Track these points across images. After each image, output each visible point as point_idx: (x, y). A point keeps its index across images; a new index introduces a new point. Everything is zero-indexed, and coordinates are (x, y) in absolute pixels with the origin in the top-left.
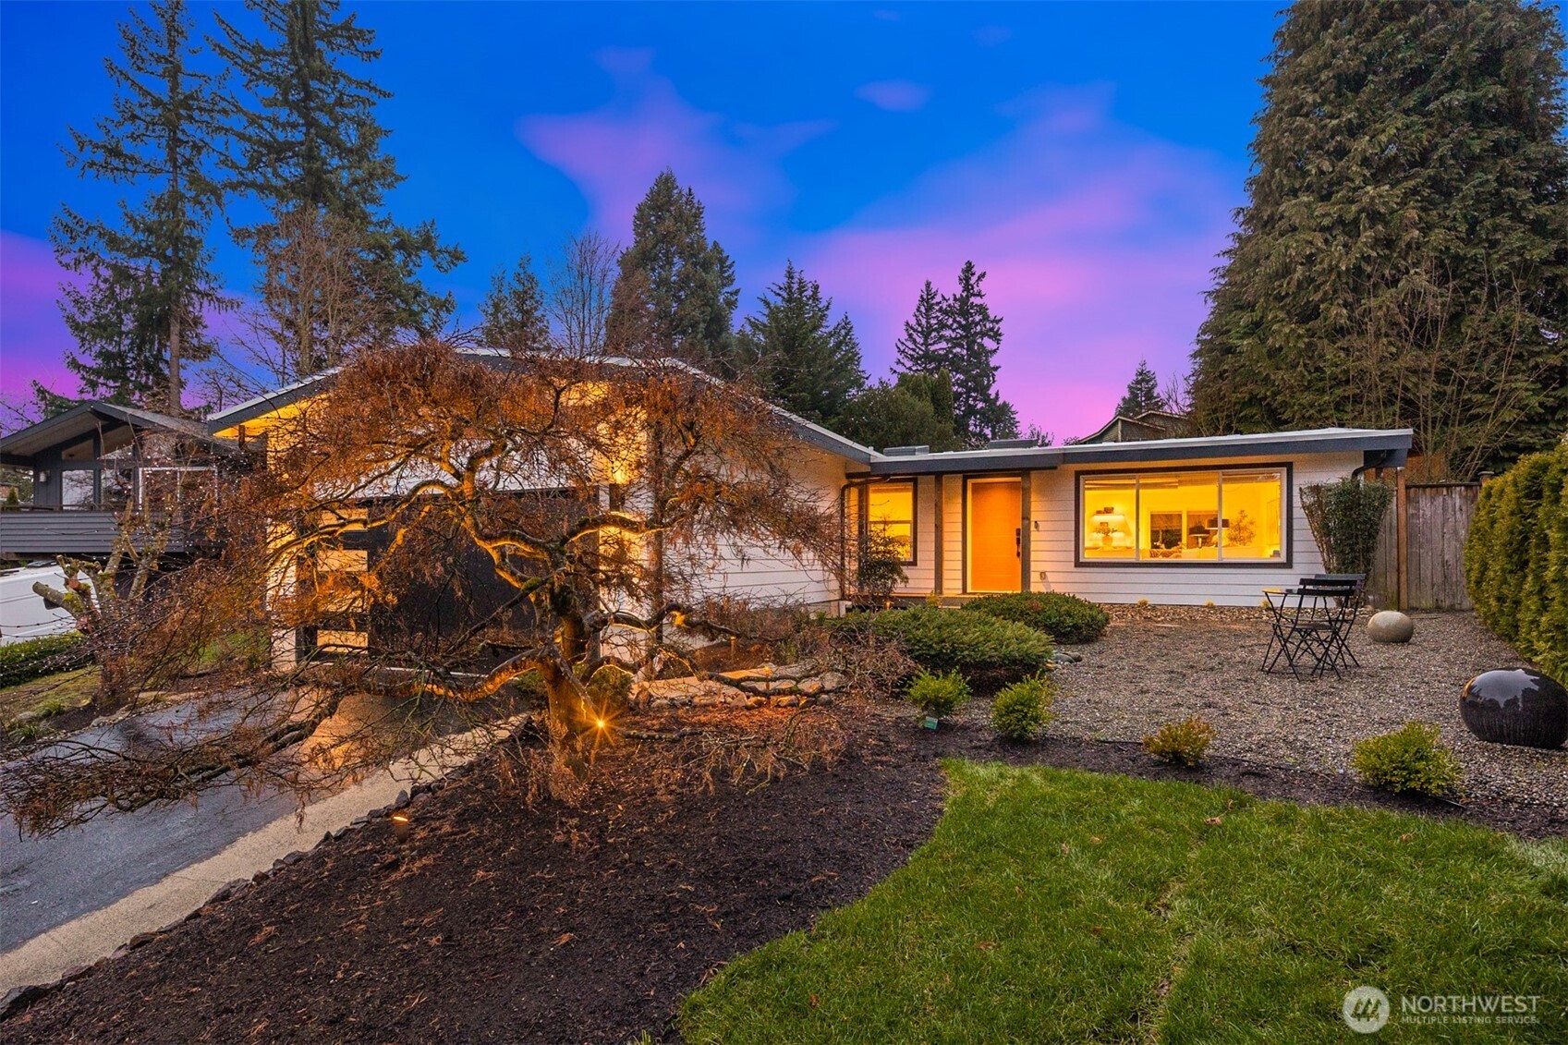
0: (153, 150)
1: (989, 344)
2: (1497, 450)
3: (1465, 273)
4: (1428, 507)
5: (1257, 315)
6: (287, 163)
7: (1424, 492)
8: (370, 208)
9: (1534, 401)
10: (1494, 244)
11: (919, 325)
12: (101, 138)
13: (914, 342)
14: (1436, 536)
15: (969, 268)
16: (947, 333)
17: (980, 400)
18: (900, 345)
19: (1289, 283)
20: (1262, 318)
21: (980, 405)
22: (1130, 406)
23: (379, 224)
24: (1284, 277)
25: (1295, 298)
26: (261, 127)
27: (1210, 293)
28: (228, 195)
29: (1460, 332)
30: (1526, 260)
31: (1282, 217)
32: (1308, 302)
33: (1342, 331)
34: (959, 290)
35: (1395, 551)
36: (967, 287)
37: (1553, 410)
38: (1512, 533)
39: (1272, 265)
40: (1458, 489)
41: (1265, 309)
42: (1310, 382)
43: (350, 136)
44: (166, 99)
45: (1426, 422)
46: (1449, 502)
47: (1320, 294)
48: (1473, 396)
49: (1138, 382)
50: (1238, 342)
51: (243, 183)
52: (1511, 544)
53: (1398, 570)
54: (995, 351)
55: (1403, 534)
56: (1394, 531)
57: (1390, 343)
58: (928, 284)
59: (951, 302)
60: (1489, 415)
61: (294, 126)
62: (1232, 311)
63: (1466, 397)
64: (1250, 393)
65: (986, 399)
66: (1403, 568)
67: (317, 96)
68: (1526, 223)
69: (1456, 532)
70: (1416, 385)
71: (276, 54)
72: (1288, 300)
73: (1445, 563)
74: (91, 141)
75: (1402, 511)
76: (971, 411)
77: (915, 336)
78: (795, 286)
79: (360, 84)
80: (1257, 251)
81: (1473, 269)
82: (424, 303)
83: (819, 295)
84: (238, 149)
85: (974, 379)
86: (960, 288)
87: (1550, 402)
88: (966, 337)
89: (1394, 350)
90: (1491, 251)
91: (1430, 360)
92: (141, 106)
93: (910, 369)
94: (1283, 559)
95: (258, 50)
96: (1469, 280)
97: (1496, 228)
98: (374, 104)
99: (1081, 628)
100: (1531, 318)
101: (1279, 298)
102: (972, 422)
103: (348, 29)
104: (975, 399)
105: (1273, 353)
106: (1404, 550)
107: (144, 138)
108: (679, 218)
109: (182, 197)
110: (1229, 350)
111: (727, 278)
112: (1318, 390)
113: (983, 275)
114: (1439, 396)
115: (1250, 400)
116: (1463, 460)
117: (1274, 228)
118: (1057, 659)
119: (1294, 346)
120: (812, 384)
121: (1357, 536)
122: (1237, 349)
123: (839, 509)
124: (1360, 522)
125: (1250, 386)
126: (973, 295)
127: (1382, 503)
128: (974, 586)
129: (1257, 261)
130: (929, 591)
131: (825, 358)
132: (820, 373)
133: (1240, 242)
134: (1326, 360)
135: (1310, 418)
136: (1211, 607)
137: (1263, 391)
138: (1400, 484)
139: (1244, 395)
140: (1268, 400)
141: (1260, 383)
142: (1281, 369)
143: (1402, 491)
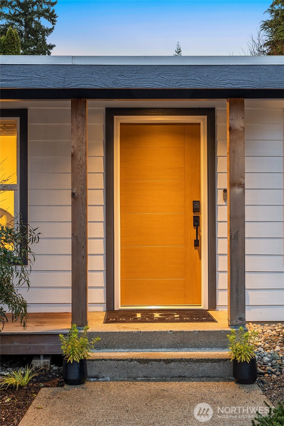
54: (50, 31)
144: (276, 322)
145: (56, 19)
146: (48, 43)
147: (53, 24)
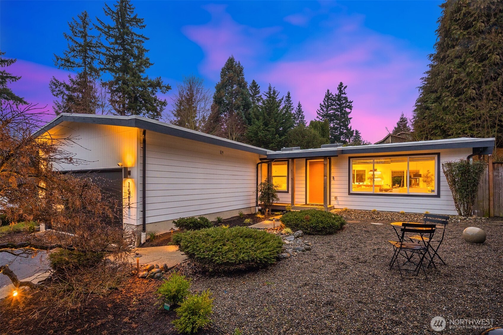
0: (79, 60)
1: (348, 110)
5: (438, 94)
6: (118, 62)
7: (502, 165)
8: (141, 74)
11: (325, 105)
12: (64, 57)
13: (323, 110)
15: (341, 84)
16: (334, 107)
17: (345, 129)
18: (318, 111)
19: (451, 81)
20: (441, 95)
21: (345, 131)
22: (397, 130)
23: (145, 79)
24: (449, 79)
25: (454, 87)
26: (110, 51)
27: (421, 87)
28: (101, 73)
31: (448, 56)
32: (459, 88)
33: (473, 99)
34: (337, 92)
35: (488, 191)
36: (340, 91)
39: (445, 74)
41: (441, 92)
42: (460, 119)
43: (136, 52)
44: (83, 44)
47: (464, 85)
49: (401, 122)
50: (430, 105)
51: (105, 68)
53: (489, 200)
54: (350, 113)
55: (491, 184)
56: (487, 183)
57: (494, 103)
58: (328, 91)
59: (335, 96)
61: (120, 50)
62: (429, 94)
64: (435, 124)
65: (347, 129)
66: (492, 198)
67: (127, 41)
71: (115, 28)
72: (451, 88)
74: (60, 58)
75: (491, 174)
76: (341, 133)
77: (323, 108)
78: (272, 93)
79: (139, 36)
80: (438, 70)
82: (158, 103)
83: (290, 96)
84: (104, 59)
85: (342, 122)
86: (338, 91)
88: (340, 108)
89: (495, 106)
92: (76, 47)
93: (321, 119)
94: (435, 193)
95: (109, 28)
98: (144, 42)
99: (326, 228)
101: (447, 87)
102: (342, 137)
103: (135, 19)
104: (343, 129)
105: (444, 109)
106: (492, 191)
107: (77, 57)
108: (235, 72)
109: (87, 73)
110: (427, 108)
111: (257, 92)
112: (463, 122)
113: (346, 87)
115: (436, 127)
117: (445, 61)
118: (297, 249)
119: (453, 106)
120: (276, 125)
121: (468, 185)
122: (430, 108)
123: (256, 171)
124: (469, 179)
125: (435, 122)
126: (342, 94)
127: (480, 171)
128: (310, 201)
129: (438, 74)
130: (291, 203)
131: (281, 117)
132: (279, 121)
133: (432, 67)
134: (466, 111)
135: (460, 134)
136: (403, 214)
137: (441, 124)
138: (490, 162)
139: (433, 125)
140: (443, 127)
141: (439, 120)
142: (448, 115)
143: (491, 165)
144: (339, 209)
145: (352, 108)
146: (349, 117)
147: (351, 110)
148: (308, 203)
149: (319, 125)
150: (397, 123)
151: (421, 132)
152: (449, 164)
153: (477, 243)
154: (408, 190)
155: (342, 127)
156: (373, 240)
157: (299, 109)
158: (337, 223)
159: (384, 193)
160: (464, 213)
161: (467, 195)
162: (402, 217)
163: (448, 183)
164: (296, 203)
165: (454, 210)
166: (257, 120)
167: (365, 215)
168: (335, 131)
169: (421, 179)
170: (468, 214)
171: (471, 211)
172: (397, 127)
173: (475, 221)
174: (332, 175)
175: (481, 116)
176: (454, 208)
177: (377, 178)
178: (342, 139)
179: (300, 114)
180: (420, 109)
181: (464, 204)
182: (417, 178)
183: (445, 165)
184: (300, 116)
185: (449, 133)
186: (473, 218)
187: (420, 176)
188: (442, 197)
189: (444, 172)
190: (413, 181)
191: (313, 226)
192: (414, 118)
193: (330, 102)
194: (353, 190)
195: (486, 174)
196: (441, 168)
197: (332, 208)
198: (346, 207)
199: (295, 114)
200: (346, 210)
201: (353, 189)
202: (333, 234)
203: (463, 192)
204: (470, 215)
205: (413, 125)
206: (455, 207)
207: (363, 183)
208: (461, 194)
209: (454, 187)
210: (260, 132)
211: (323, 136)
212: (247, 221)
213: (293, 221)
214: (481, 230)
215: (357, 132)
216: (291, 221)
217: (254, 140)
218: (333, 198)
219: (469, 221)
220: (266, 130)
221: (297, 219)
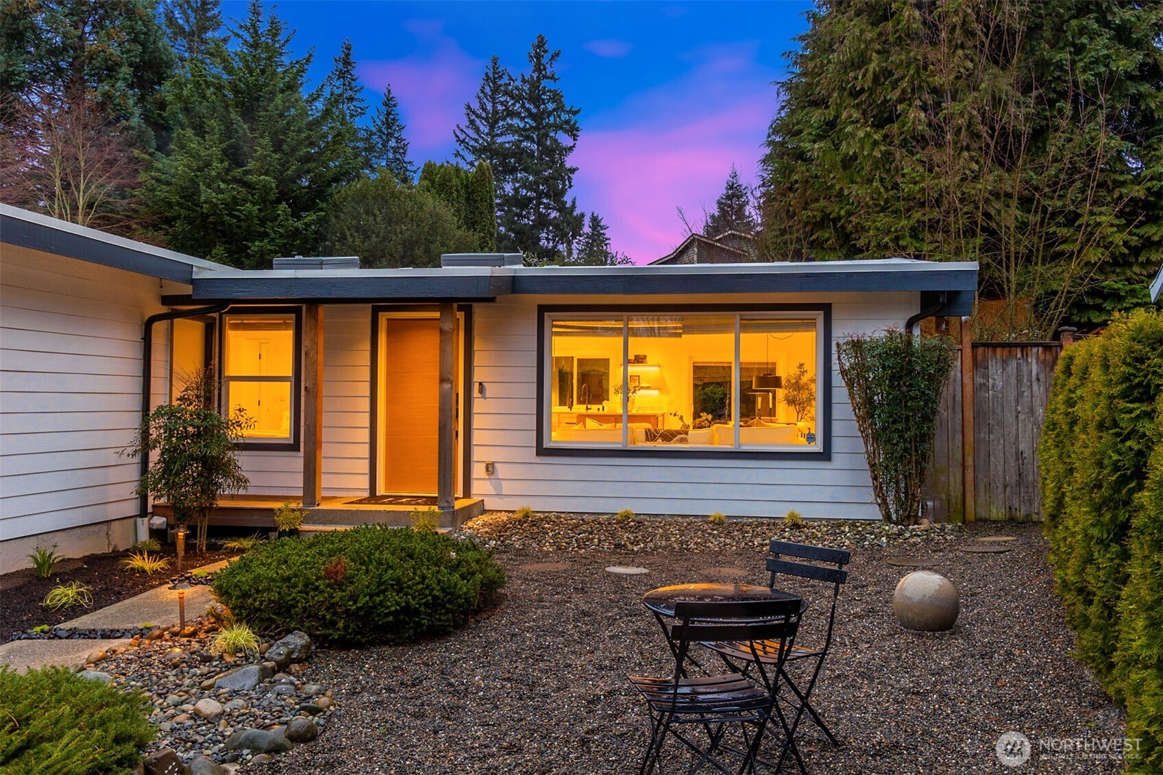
1: (564, 139)
2: (1082, 295)
3: (1050, 82)
4: (998, 375)
5: (831, 113)
7: (994, 352)
9: (1118, 238)
10: (1079, 50)
11: (484, 110)
13: (477, 130)
14: (1009, 418)
15: (541, 44)
16: (516, 122)
17: (554, 209)
18: (458, 133)
19: (864, 76)
20: (836, 117)
21: (554, 214)
24: (860, 68)
25: (871, 95)
27: (783, 84)
29: (1045, 151)
30: (1111, 72)
32: (885, 101)
33: (922, 140)
34: (529, 72)
35: (959, 436)
36: (539, 68)
37: (1136, 251)
38: (1100, 464)
39: (847, 51)
40: (1035, 350)
41: (839, 106)
42: (887, 201)
45: (1008, 258)
46: (1025, 368)
47: (898, 92)
48: (1058, 230)
49: (729, 197)
50: (808, 145)
52: (1100, 487)
53: (964, 465)
54: (574, 146)
55: (969, 414)
56: (959, 409)
57: (972, 159)
58: (495, 62)
59: (519, 83)
60: (1072, 253)
62: (804, 107)
63: (1051, 230)
64: (822, 211)
65: (562, 208)
66: (970, 461)
68: (1110, 29)
69: (1032, 411)
70: (999, 212)
72: (863, 97)
73: (1019, 455)
75: (967, 380)
76: (542, 222)
77: (478, 123)
78: (263, 27)
80: (831, 32)
81: (1059, 78)
85: (546, 181)
86: (531, 68)
87: (1134, 241)
88: (537, 128)
89: (976, 167)
90: (1077, 58)
91: (1012, 182)
93: (472, 164)
94: (817, 447)
96: (1055, 91)
97: (1082, 31)
100: (1116, 142)
101: (854, 94)
102: (544, 235)
104: (547, 207)
105: (848, 162)
106: (970, 437)
110: (801, 156)
112: (896, 212)
113: (558, 54)
114: (1022, 227)
115: (823, 220)
116: (1047, 307)
117: (849, 6)
118: (241, 746)
119: (869, 155)
120: (282, 165)
121: (907, 417)
122: (809, 154)
123: (140, 355)
124: (912, 398)
125: (822, 203)
126: (545, 77)
127: (940, 370)
128: (389, 483)
129: (831, 46)
130: (301, 493)
131: (300, 131)
132: (293, 150)
133: (814, 22)
134: (903, 176)
135: (886, 247)
136: (719, 523)
137: (837, 210)
138: (965, 341)
139: (815, 213)
140: (842, 221)
141: (833, 199)
142: (857, 183)
143: (968, 351)
144: (501, 511)
145: (579, 133)
146: (568, 166)
147: (574, 140)
148: (381, 491)
149: (455, 181)
150: (719, 203)
151: (783, 232)
152: (857, 345)
153: (933, 630)
154: (738, 436)
155: (545, 201)
156: (596, 649)
157: (389, 114)
158: (463, 587)
159: (660, 445)
160: (897, 512)
161: (906, 450)
162: (714, 536)
163: (854, 410)
164: (324, 494)
165: (872, 503)
166: (197, 135)
167: (591, 533)
168: (522, 210)
169: (781, 393)
170: (908, 517)
171: (916, 504)
172: (717, 214)
173: (928, 541)
174: (477, 377)
175: (941, 195)
176: (870, 495)
177: (648, 388)
178: (543, 243)
179: (390, 135)
180: (781, 156)
181: (897, 483)
182: (768, 391)
183: (844, 347)
184: (392, 143)
185: (861, 243)
186: (922, 527)
187: (777, 382)
188: (838, 460)
189: (844, 372)
190: (760, 399)
191: (359, 609)
192: (763, 185)
193: (502, 103)
194: (557, 437)
195: (954, 381)
196: (835, 357)
197: (476, 511)
198: (525, 506)
199: (372, 134)
200: (526, 516)
201: (553, 434)
202: (448, 634)
203: (895, 441)
204: (912, 520)
205: (759, 208)
206: (873, 493)
207: (600, 407)
208: (889, 447)
209: (870, 425)
210: (209, 186)
211: (471, 224)
212: (64, 594)
213: (269, 589)
214: (945, 580)
215: (595, 221)
216: (258, 591)
217: (179, 217)
218: (478, 471)
219: (912, 540)
220: (235, 180)
221: (288, 579)
